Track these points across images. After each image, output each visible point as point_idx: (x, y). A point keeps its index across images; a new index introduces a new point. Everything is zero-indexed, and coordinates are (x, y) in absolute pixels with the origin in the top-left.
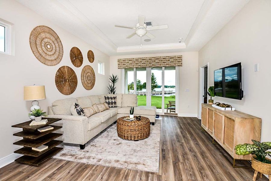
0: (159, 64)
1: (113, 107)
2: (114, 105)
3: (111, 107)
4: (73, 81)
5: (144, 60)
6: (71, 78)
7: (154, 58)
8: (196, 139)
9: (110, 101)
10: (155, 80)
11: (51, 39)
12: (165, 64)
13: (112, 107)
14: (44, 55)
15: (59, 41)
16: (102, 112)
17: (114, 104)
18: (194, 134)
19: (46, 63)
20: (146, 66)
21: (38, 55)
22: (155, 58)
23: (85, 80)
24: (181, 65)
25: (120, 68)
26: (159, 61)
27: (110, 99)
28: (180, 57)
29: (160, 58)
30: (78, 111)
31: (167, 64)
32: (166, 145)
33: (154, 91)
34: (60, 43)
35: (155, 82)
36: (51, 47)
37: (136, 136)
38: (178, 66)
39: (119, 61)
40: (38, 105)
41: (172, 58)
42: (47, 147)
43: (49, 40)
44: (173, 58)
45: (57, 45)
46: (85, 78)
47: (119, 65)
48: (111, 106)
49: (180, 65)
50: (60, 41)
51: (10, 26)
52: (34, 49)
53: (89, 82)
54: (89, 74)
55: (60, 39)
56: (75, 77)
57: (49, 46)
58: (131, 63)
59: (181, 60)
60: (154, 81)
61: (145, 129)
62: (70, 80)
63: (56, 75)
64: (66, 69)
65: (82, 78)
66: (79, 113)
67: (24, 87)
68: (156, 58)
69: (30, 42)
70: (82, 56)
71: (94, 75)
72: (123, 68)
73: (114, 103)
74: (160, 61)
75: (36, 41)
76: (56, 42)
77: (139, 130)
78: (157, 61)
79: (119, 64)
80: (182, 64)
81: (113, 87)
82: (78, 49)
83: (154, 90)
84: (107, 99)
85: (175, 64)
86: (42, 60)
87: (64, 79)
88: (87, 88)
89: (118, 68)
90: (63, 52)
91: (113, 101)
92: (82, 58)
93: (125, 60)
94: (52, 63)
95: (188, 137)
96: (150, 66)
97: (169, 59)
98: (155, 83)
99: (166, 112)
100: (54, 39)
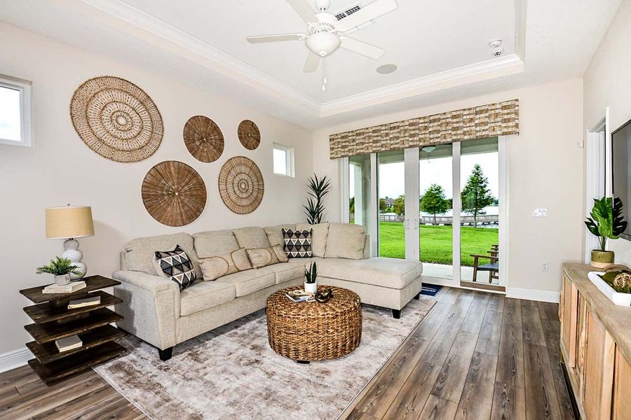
0: (439, 135)
1: (301, 257)
2: (303, 252)
3: (296, 257)
4: (192, 195)
5: (394, 128)
6: (186, 188)
7: (424, 118)
8: (513, 395)
9: (294, 241)
10: (484, 183)
11: (128, 103)
12: (459, 132)
13: (298, 256)
14: (108, 140)
15: (149, 105)
16: (258, 268)
17: (302, 249)
18: (520, 373)
19: (115, 158)
20: (403, 146)
21: (92, 140)
22: (426, 120)
23: (231, 191)
24: (514, 129)
25: (334, 158)
26: (440, 125)
27: (294, 236)
28: (511, 107)
29: (442, 117)
30: (165, 266)
31: (464, 133)
32: (380, 398)
33: (482, 213)
34: (153, 111)
35: (486, 189)
36: (129, 120)
37: (301, 348)
38: (505, 134)
39: (333, 139)
40: (77, 250)
41: (481, 112)
42: (80, 344)
43: (122, 107)
44: (487, 111)
45: (145, 115)
46: (229, 186)
47: (332, 149)
48: (294, 253)
49: (510, 130)
50: (155, 106)
51: (27, 87)
52: (83, 128)
53: (244, 195)
54: (244, 176)
55: (152, 102)
56: (201, 185)
57: (122, 121)
58: (360, 141)
59: (513, 116)
60: (482, 187)
61: (331, 331)
62: (186, 191)
63: (144, 182)
64: (172, 169)
65: (223, 187)
66: (169, 271)
67: (47, 211)
68: (431, 118)
69: (71, 114)
70: (220, 134)
71: (260, 179)
72: (343, 156)
73: (303, 246)
74: (444, 125)
75: (86, 111)
76: (140, 109)
77: (310, 332)
78: (432, 128)
79: (333, 146)
80: (517, 126)
81: (318, 206)
82: (207, 120)
83: (480, 211)
84: (286, 235)
85: (494, 130)
86: (104, 150)
87: (168, 191)
88: (236, 210)
89: (331, 158)
90: (163, 130)
91: (302, 241)
92: (222, 140)
93: (345, 134)
94: (132, 156)
95: (487, 380)
96: (411, 144)
97: (471, 116)
98: (483, 192)
99: (470, 280)
100: (135, 103)
